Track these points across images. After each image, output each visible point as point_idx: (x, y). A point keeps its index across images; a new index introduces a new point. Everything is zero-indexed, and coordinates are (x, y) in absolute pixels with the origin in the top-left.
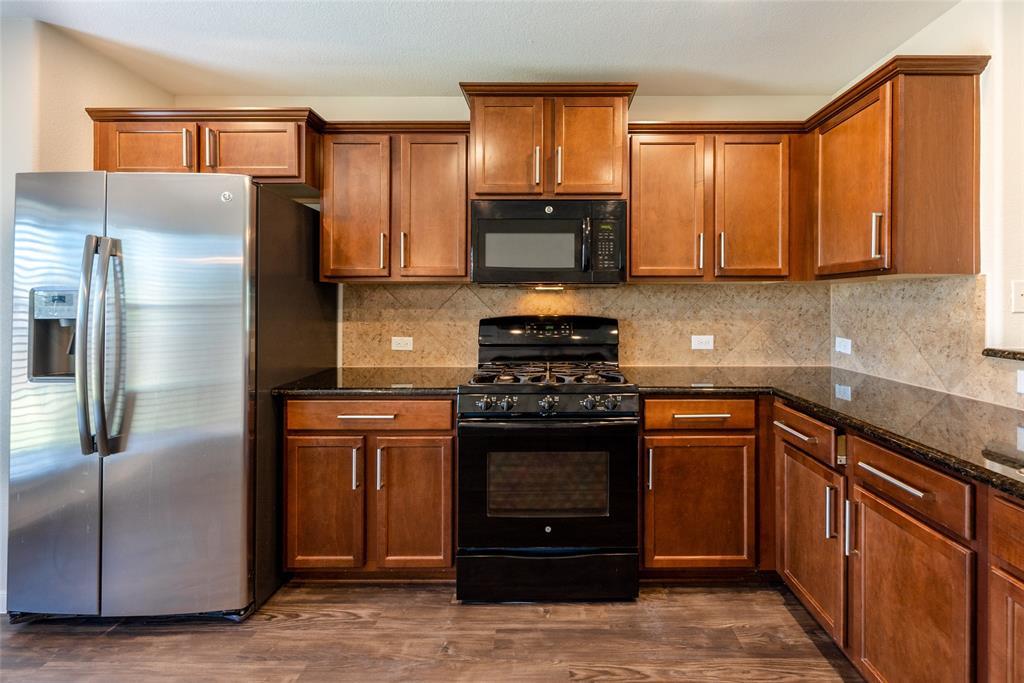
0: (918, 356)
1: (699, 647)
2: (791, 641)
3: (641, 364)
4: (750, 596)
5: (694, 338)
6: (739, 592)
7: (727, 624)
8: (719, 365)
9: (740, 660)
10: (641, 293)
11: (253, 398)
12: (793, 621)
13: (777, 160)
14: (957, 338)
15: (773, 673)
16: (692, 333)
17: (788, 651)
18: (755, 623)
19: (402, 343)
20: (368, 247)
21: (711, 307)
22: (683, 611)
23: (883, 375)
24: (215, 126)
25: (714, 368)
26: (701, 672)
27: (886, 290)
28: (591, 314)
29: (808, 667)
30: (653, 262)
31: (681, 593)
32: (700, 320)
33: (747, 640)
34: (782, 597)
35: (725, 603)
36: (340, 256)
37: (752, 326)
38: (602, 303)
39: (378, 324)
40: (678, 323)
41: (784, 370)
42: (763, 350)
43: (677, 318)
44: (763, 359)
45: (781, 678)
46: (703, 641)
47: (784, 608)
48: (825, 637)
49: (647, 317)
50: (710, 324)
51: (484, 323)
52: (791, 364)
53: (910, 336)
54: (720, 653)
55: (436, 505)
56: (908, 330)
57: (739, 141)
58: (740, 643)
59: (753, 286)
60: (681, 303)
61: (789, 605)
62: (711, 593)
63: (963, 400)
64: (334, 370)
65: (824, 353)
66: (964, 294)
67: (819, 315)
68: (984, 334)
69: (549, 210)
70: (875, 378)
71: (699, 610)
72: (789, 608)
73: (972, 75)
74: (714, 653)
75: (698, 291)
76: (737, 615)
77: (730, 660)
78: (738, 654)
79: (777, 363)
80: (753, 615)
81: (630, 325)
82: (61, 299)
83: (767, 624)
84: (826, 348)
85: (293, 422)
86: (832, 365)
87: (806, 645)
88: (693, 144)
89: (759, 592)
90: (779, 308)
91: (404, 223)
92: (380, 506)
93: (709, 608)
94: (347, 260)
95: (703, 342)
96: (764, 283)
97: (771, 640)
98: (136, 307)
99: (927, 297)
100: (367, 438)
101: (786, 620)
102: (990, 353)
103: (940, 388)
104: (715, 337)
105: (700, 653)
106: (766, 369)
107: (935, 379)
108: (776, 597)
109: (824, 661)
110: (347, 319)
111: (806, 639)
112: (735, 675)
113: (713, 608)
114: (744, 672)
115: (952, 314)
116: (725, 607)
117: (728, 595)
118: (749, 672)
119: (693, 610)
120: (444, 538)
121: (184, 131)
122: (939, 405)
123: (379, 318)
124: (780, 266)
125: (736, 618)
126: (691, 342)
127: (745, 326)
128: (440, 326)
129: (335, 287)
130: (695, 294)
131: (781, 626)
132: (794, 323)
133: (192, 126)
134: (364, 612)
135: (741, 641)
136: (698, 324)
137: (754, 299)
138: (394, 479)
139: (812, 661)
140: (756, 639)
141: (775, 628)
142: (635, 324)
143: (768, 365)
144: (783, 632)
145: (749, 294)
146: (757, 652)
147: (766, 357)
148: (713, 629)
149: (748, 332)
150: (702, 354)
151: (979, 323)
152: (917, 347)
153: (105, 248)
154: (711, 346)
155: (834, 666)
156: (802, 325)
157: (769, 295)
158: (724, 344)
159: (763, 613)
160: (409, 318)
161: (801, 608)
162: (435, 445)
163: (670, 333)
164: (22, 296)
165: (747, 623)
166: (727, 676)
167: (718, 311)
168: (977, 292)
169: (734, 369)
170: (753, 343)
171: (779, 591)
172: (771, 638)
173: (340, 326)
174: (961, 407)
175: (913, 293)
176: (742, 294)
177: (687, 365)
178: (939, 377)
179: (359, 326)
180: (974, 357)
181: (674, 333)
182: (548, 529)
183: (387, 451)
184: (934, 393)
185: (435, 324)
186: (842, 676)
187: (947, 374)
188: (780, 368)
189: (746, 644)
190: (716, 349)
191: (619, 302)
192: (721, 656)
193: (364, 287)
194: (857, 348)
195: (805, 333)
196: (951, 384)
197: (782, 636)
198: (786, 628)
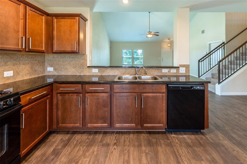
0: (73, 69)
1: (53, 159)
2: (67, 138)
4: (49, 140)
6: (45, 142)
7: (52, 149)
8: (15, 81)
9: (64, 150)
12: (63, 135)
13: (43, 20)
14: (82, 65)
15: (72, 145)
16: (4, 71)
17: (69, 140)
18: (57, 142)
21: (12, 61)
22: (37, 159)
23: (64, 74)
25: (13, 82)
26: (60, 161)
27: (65, 56)
29: (75, 138)
31: (30, 157)
32: (8, 66)
33: (60, 147)
34: (55, 134)
35: (45, 147)
37: (26, 66)
41: (35, 78)
42: (29, 73)
44: (29, 76)
45: (74, 144)
46: (52, 157)
47: (58, 135)
48: (71, 132)
50: (11, 67)
52: (37, 76)
53: (71, 65)
54: (59, 155)
56: (71, 64)
57: (34, 11)
58: (60, 148)
59: (26, 54)
61: (58, 133)
62: (39, 148)
63: (83, 75)
65: (44, 72)
66: (83, 58)
67: (43, 62)
68: (87, 64)
70: (61, 75)
71: (41, 154)
72: (59, 134)
74: (58, 156)
75: (7, 55)
76: (52, 145)
77: (63, 153)
78: (62, 150)
79: (33, 77)
80: (54, 142)
83: (59, 141)
84: (44, 70)
86: (46, 74)
87: (70, 136)
88: (20, 5)
89: (49, 138)
90: (33, 61)
93: (43, 151)
95: (8, 74)
96: (30, 53)
97: (64, 142)
99: (75, 58)
101: (62, 136)
102: (88, 67)
103: (79, 74)
104: (13, 71)
105: (55, 160)
106: (30, 79)
107: (77, 73)
108: (54, 135)
109: (75, 135)
111: (69, 135)
112: (67, 153)
113: (44, 150)
114: (68, 151)
115: (81, 61)
116: (46, 148)
117: (43, 145)
118: (68, 150)
119: (40, 156)
122: (78, 77)
124: (44, 49)
125: (52, 146)
126: (4, 74)
127: (24, 66)
130: (5, 56)
131: (62, 138)
132: (37, 64)
135: (59, 148)
136: (6, 67)
137: (27, 58)
139: (74, 137)
140: (61, 144)
141: (62, 139)
143: (31, 77)
144: (64, 138)
145: (25, 56)
146: (65, 146)
147: (30, 75)
148: (51, 153)
149: (25, 68)
150: (8, 78)
151: (86, 62)
152: (73, 67)
154: (12, 75)
155: (77, 134)
156: (39, 65)
157: (31, 57)
158: (17, 73)
159: (55, 140)
161: (61, 132)
165: (56, 144)
166: (66, 155)
167: (15, 62)
168: (86, 57)
169: (20, 81)
170: (27, 71)
171: (53, 133)
172: (64, 141)
174: (83, 76)
175: (72, 57)
176: (23, 56)
178: (78, 72)
180: (85, 68)
184: (77, 75)
186: (80, 134)
187: (79, 72)
188: (34, 78)
189: (61, 147)
190: (14, 75)
192: (60, 154)
194: (55, 69)
195: (40, 67)
196: (81, 73)
197: (64, 139)
198: (63, 137)
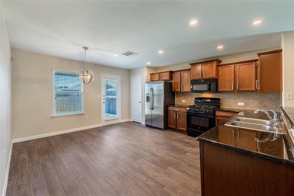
3: (226, 107)
5: (239, 103)
8: (246, 109)
10: (226, 94)
11: (164, 106)
16: (238, 102)
19: (184, 101)
20: (178, 87)
21: (243, 97)
24: (161, 74)
25: (244, 109)
28: (215, 98)
30: (223, 89)
32: (240, 99)
36: (174, 89)
37: (255, 101)
38: (218, 96)
39: (180, 98)
40: (235, 100)
42: (258, 107)
43: (234, 99)
49: (227, 98)
50: (243, 100)
51: (195, 98)
55: (185, 122)
57: (243, 65)
60: (236, 96)
64: (175, 104)
69: (203, 81)
73: (280, 52)
81: (224, 100)
82: (148, 94)
85: (168, 109)
88: (232, 67)
90: (263, 98)
91: (182, 84)
92: (178, 121)
94: (175, 89)
95: (241, 104)
98: (154, 95)
100: (176, 112)
104: (244, 103)
110: (176, 97)
120: (186, 126)
121: (158, 75)
123: (181, 97)
127: (253, 101)
128: (189, 99)
129: (175, 93)
132: (268, 101)
133: (159, 74)
134: (176, 133)
137: (255, 95)
138: (180, 118)
142: (225, 100)
150: (241, 106)
153: (152, 89)
154: (243, 105)
156: (270, 102)
158: (246, 105)
160: (184, 97)
162: (184, 114)
163: (233, 102)
164: (146, 93)
167: (245, 98)
169: (250, 110)
170: (255, 105)
173: (176, 98)
176: (252, 94)
177: (237, 108)
179: (178, 98)
181: (234, 102)
182: (199, 128)
183: (179, 114)
185: (188, 98)
190: (244, 105)
191: (221, 95)
193: (178, 93)
